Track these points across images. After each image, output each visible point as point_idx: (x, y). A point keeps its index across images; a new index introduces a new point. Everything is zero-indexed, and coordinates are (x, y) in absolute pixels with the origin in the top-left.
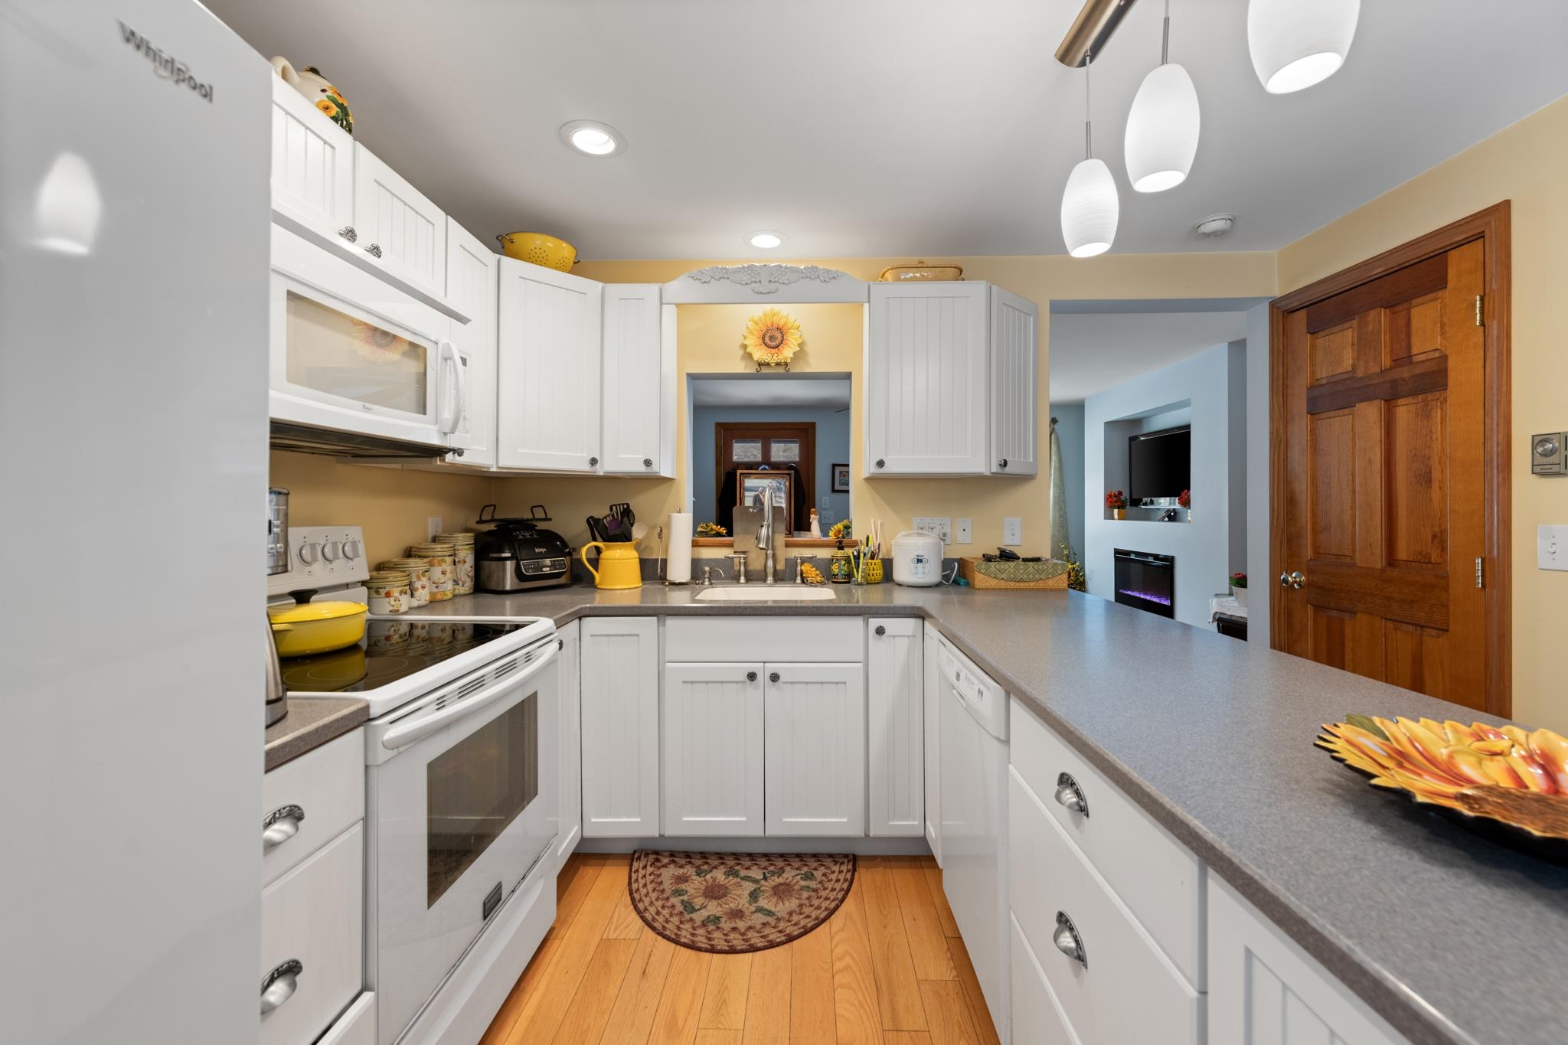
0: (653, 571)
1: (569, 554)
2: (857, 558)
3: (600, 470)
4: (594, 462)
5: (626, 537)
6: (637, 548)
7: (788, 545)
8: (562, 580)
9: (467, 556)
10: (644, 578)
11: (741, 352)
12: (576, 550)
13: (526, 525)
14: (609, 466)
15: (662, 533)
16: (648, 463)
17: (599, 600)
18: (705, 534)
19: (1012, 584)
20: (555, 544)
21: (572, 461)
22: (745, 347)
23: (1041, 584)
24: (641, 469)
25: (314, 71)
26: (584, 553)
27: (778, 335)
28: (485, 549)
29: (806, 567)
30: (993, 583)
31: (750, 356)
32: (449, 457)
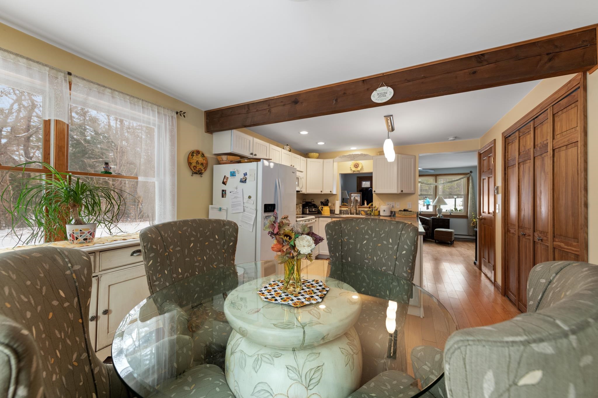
0: (332, 212)
1: (317, 208)
2: (372, 210)
3: (323, 193)
4: (321, 191)
5: (327, 205)
6: (329, 207)
7: (359, 208)
8: (316, 213)
9: (301, 207)
10: (331, 213)
11: (350, 169)
12: (319, 207)
13: (310, 203)
14: (324, 192)
15: (334, 205)
16: (331, 192)
17: (322, 215)
18: (343, 205)
19: (404, 216)
20: (315, 206)
21: (317, 191)
22: (351, 168)
23: (410, 216)
24: (329, 193)
25: (287, 145)
26: (320, 208)
27: (357, 165)
28: (304, 207)
29: (362, 212)
30: (400, 216)
31: (351, 170)
32: (300, 192)
